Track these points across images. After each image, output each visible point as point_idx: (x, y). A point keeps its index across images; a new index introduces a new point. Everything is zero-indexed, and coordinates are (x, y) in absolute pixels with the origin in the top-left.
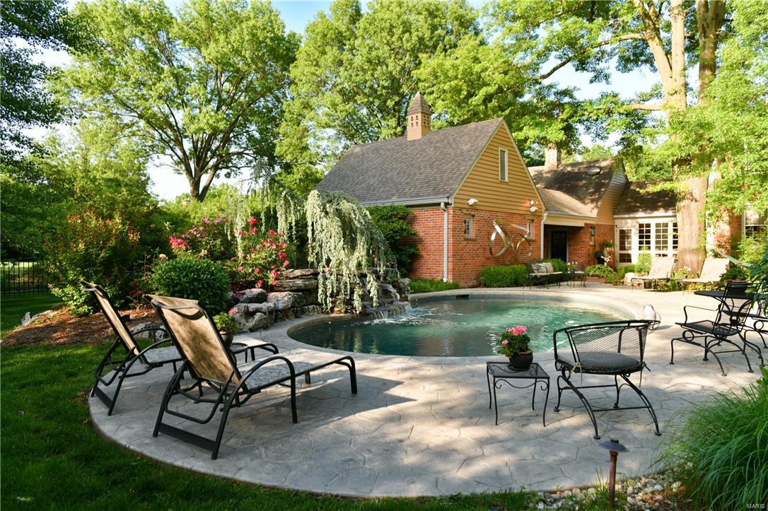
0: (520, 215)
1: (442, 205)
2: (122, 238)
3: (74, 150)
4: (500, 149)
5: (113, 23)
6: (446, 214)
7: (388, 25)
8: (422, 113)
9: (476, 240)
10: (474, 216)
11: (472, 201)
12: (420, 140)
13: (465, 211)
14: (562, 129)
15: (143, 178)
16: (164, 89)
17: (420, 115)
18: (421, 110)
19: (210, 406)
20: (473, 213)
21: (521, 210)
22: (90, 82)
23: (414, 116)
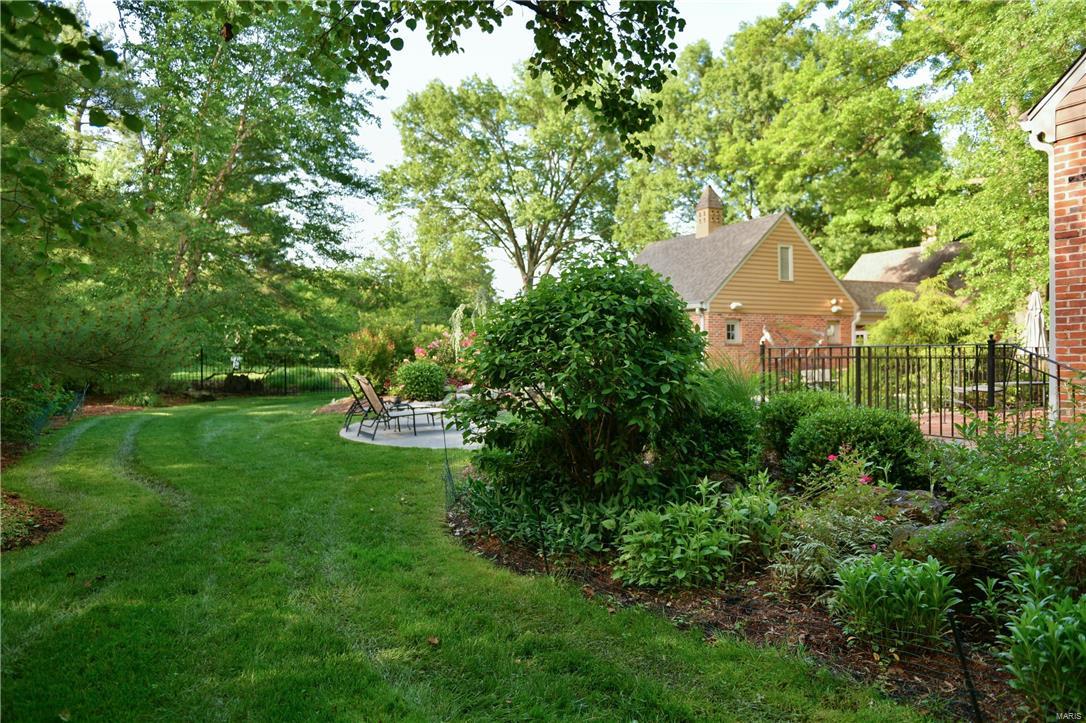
0: (815, 316)
1: (697, 311)
2: (384, 346)
3: (413, 244)
4: (779, 246)
5: (441, 115)
6: (702, 319)
7: (731, 83)
8: (710, 208)
9: (743, 345)
10: (740, 320)
11: (734, 305)
12: (706, 238)
13: (727, 316)
14: (890, 211)
15: (487, 271)
16: (490, 179)
17: (707, 211)
18: (707, 205)
19: (372, 421)
20: (739, 317)
21: (818, 310)
22: (418, 179)
23: (702, 212)
